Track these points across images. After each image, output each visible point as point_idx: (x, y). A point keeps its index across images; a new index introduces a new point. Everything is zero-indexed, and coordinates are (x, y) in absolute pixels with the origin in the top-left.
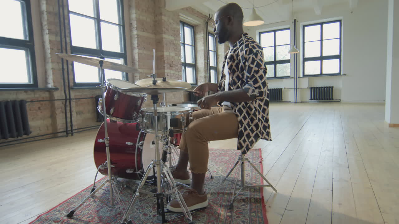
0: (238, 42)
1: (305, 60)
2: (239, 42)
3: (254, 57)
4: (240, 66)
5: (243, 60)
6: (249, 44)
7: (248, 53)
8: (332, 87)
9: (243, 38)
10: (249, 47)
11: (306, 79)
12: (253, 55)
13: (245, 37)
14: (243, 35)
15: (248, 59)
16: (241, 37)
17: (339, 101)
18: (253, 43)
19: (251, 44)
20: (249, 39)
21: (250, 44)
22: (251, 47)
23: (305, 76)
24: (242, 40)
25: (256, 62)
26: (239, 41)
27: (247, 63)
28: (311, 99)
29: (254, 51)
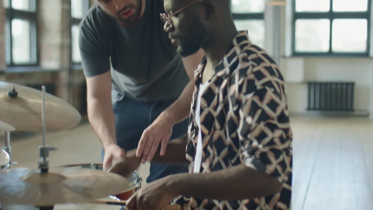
0: (225, 59)
1: (297, 16)
2: (229, 60)
3: (256, 100)
4: (228, 118)
5: (233, 106)
6: (248, 68)
7: (244, 90)
8: (352, 84)
9: (237, 49)
10: (246, 76)
11: (299, 62)
12: (254, 95)
13: (242, 47)
14: (235, 42)
15: (243, 102)
16: (232, 46)
17: (366, 116)
18: (259, 64)
19: (253, 66)
20: (249, 53)
21: (251, 67)
22: (251, 76)
23: (295, 54)
24: (235, 54)
25: (259, 112)
26: (229, 54)
27: (242, 114)
28: (309, 109)
29: (259, 84)
